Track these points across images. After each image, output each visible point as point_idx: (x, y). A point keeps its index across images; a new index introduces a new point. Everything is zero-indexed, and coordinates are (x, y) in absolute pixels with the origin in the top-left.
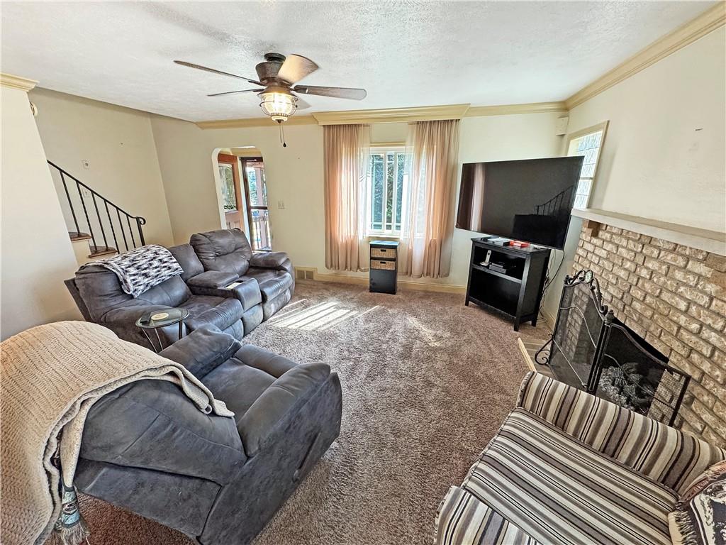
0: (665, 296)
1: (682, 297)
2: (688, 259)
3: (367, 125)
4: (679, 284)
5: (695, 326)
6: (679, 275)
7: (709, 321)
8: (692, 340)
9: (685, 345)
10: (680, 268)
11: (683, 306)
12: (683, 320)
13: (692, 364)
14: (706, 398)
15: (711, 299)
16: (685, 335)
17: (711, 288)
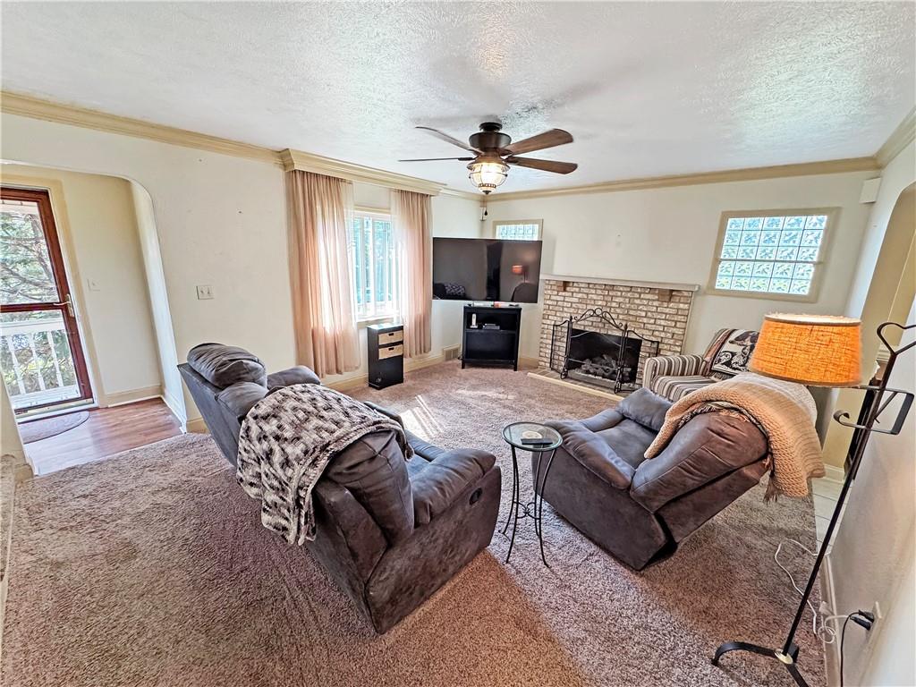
0: (631, 312)
1: (641, 310)
2: (640, 294)
3: (350, 183)
4: (639, 305)
5: (652, 321)
6: (637, 302)
7: (659, 317)
8: (653, 327)
9: (649, 330)
10: (637, 298)
11: (644, 314)
12: (645, 320)
13: (656, 336)
14: (666, 347)
15: (657, 307)
16: (649, 326)
17: (656, 303)
